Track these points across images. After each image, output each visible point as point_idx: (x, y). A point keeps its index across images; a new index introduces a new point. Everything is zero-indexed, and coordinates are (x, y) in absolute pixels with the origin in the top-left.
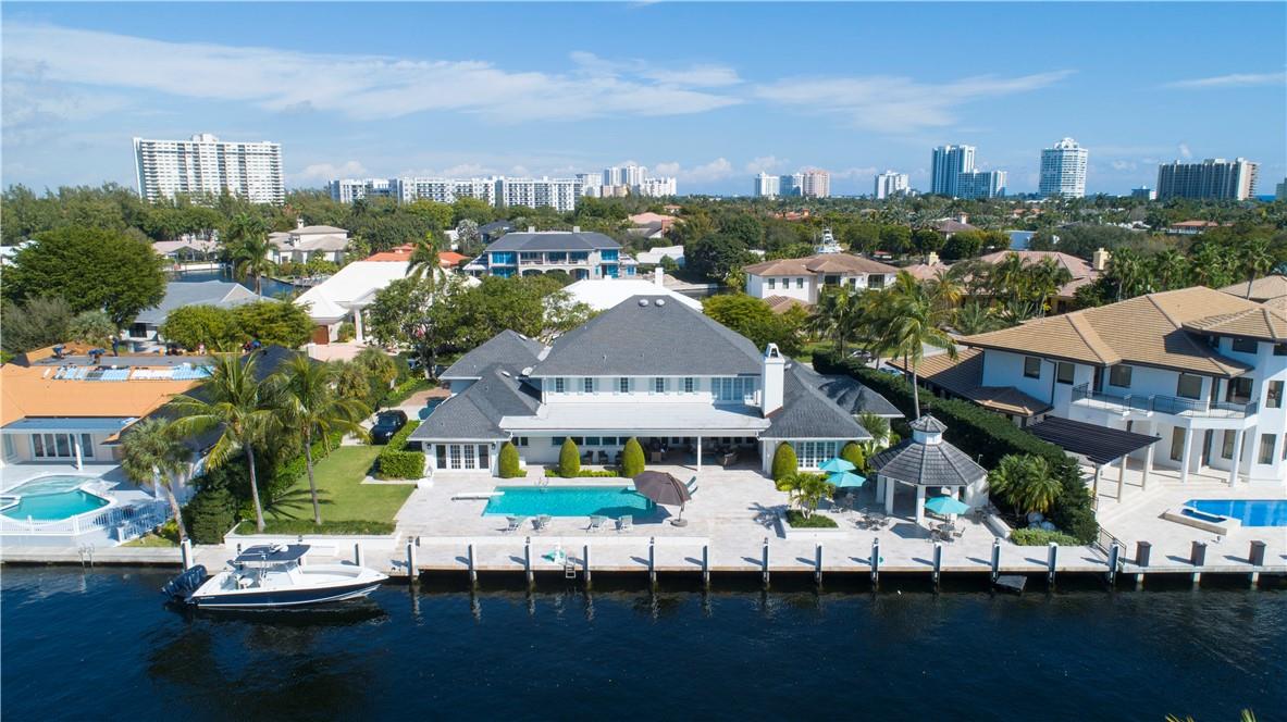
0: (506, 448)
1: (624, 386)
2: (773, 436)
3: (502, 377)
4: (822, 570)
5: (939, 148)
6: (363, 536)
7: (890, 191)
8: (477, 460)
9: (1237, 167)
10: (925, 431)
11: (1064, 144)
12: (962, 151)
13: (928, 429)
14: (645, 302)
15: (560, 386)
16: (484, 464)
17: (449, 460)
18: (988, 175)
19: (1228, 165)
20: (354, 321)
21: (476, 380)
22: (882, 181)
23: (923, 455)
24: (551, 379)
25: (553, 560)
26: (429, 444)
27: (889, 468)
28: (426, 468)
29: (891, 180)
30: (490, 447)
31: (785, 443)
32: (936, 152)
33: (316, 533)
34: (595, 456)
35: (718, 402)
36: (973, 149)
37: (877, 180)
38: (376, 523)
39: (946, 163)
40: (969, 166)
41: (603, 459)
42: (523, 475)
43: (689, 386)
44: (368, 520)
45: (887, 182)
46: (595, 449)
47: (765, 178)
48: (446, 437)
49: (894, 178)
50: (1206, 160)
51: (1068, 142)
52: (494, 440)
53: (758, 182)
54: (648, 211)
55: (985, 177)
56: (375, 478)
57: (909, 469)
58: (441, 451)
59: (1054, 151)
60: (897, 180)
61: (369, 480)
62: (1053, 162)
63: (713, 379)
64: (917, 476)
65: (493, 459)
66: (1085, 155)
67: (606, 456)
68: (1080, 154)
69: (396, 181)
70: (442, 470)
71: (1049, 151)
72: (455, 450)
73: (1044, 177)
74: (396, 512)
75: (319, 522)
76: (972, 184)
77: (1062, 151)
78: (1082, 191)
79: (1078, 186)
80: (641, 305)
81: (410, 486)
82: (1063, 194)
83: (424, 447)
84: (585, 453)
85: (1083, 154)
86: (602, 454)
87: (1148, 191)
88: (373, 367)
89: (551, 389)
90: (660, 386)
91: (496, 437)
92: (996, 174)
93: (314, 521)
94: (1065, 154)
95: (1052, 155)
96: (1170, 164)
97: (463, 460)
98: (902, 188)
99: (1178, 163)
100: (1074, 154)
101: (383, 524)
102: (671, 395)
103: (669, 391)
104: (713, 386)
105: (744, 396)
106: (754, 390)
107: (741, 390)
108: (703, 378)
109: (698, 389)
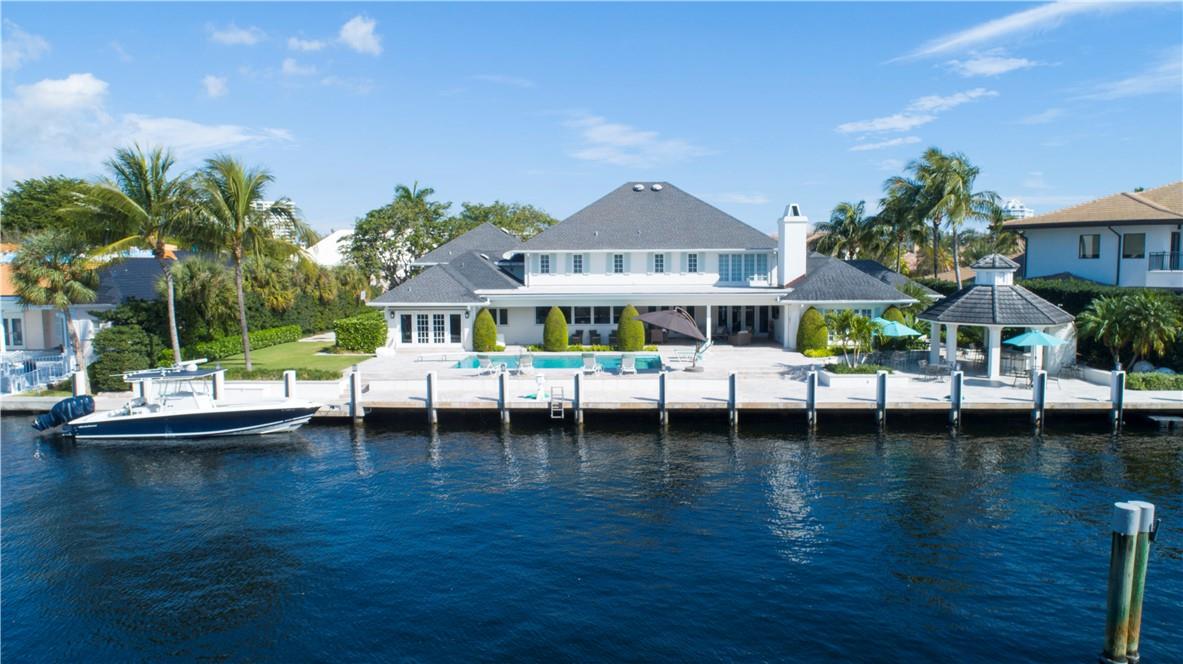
0: (482, 318)
1: (619, 264)
2: (798, 299)
3: (481, 257)
4: (887, 407)
8: (448, 335)
10: (994, 267)
13: (997, 264)
14: (641, 187)
15: (545, 266)
16: (456, 337)
17: (415, 335)
23: (993, 295)
24: (535, 255)
26: (393, 312)
27: (951, 313)
28: (388, 341)
30: (463, 315)
31: (812, 308)
33: (243, 378)
34: (586, 335)
35: (724, 280)
38: (319, 371)
41: (593, 337)
43: (693, 264)
44: (309, 369)
46: (586, 328)
48: (413, 301)
52: (469, 305)
56: (329, 353)
57: (977, 310)
58: (406, 325)
61: (321, 354)
63: (721, 254)
64: (991, 315)
65: (466, 331)
67: (598, 335)
70: (407, 345)
72: (422, 319)
74: (346, 368)
75: (250, 368)
80: (636, 190)
81: (368, 356)
83: (387, 315)
84: (574, 332)
86: (593, 333)
88: (345, 283)
89: (535, 271)
90: (659, 264)
91: (471, 302)
93: (244, 368)
97: (431, 334)
101: (327, 372)
102: (672, 275)
103: (670, 271)
104: (721, 265)
105: (756, 276)
106: (769, 267)
107: (753, 270)
108: (710, 253)
109: (703, 270)
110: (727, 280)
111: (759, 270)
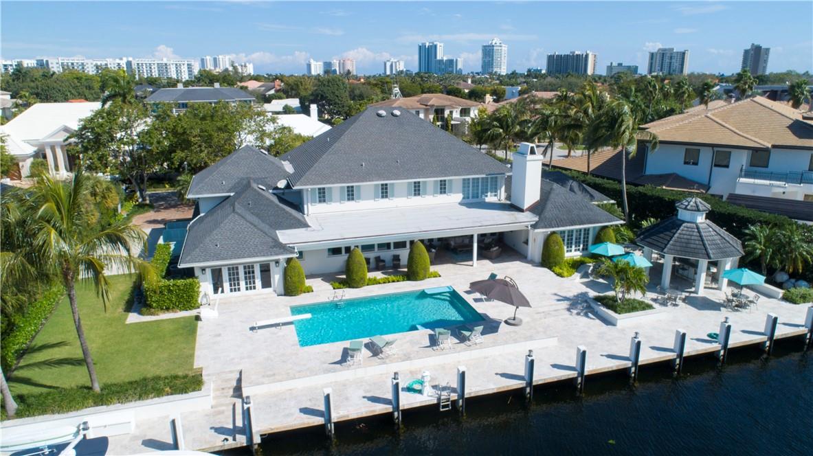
0: (291, 264)
1: (385, 192)
2: (546, 227)
3: (260, 191)
4: (684, 356)
5: (422, 44)
6: (165, 398)
7: (394, 72)
8: (258, 283)
9: (587, 56)
10: (699, 210)
11: (494, 42)
12: (436, 46)
14: (384, 114)
15: (322, 196)
16: (266, 283)
17: (226, 284)
18: (452, 60)
19: (583, 55)
20: (45, 157)
21: (229, 197)
22: (388, 64)
23: (699, 232)
25: (420, 392)
26: (203, 269)
27: (672, 248)
28: (201, 295)
29: (394, 64)
30: (272, 266)
31: (554, 233)
32: (420, 47)
33: (96, 404)
35: (466, 201)
36: (442, 45)
37: (385, 64)
38: (176, 377)
39: (427, 53)
40: (441, 55)
41: (379, 265)
42: (309, 290)
43: (443, 188)
44: (163, 374)
45: (391, 66)
46: (373, 255)
47: (313, 63)
48: (223, 259)
49: (396, 63)
50: (571, 52)
51: (496, 41)
52: (278, 257)
53: (309, 66)
54: (250, 80)
55: (451, 62)
56: (140, 313)
58: (217, 277)
59: (488, 46)
60: (398, 63)
61: (133, 318)
62: (488, 52)
63: (464, 180)
64: (703, 251)
65: (277, 277)
66: (506, 49)
67: (383, 261)
68: (503, 48)
69: (42, 60)
70: (220, 295)
71: (486, 46)
72: (233, 271)
73: (484, 62)
74: (192, 356)
75: (97, 388)
76: (443, 67)
77: (493, 46)
78: (505, 71)
79: (503, 67)
80: (379, 115)
81: (190, 318)
82: (496, 72)
83: (197, 273)
85: (505, 48)
86: (378, 259)
87: (541, 70)
89: (313, 201)
90: (417, 190)
91: (282, 254)
92: (457, 60)
93: (90, 388)
94: (495, 48)
95: (488, 48)
96: (552, 54)
97: (243, 284)
98: (401, 69)
99: (557, 54)
100: (500, 48)
101: (186, 376)
102: (427, 197)
103: (425, 194)
104: (464, 187)
105: (489, 194)
106: (498, 187)
107: (487, 189)
108: (456, 180)
109: (450, 192)
110: (468, 198)
111: (491, 188)
